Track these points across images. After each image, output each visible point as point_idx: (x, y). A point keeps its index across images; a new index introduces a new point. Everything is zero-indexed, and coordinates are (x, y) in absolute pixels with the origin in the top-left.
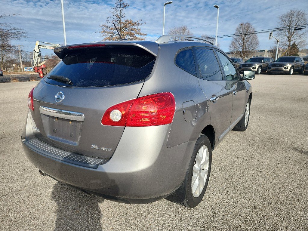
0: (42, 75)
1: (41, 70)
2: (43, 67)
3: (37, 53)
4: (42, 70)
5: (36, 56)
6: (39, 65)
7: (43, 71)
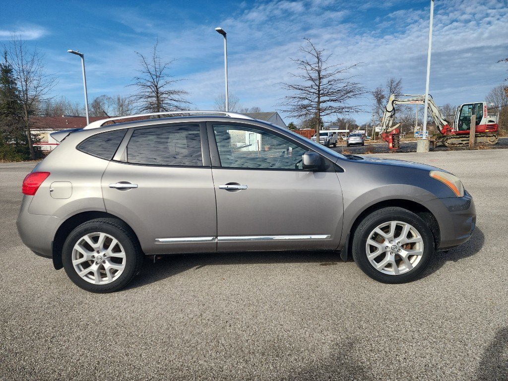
0: (391, 145)
1: (390, 137)
2: (394, 132)
3: (389, 112)
4: (393, 137)
5: (386, 117)
6: (390, 130)
7: (393, 139)
